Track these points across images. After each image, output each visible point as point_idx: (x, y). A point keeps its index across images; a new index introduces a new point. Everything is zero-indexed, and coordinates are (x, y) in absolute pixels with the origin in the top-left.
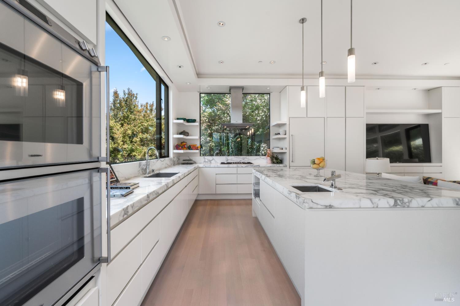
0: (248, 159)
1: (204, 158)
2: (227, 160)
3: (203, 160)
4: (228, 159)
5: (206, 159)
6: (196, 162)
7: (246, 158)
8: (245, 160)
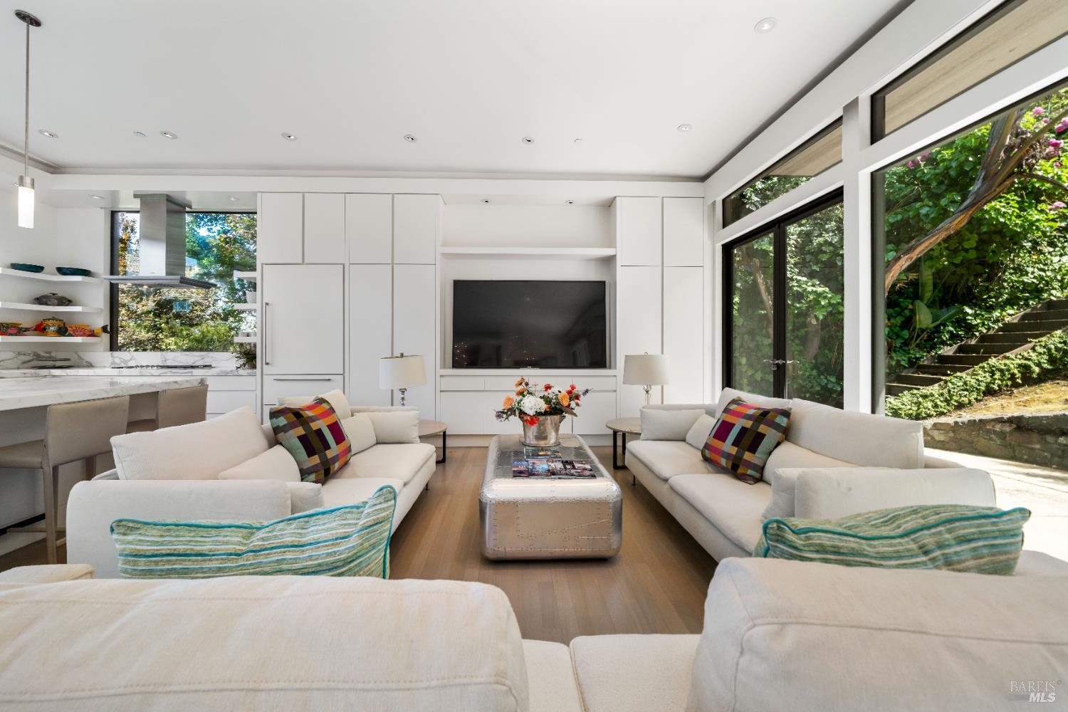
0: (212, 357)
1: (112, 356)
2: (164, 359)
3: (110, 360)
4: (167, 358)
5: (116, 357)
6: (93, 365)
7: (208, 357)
8: (205, 360)
